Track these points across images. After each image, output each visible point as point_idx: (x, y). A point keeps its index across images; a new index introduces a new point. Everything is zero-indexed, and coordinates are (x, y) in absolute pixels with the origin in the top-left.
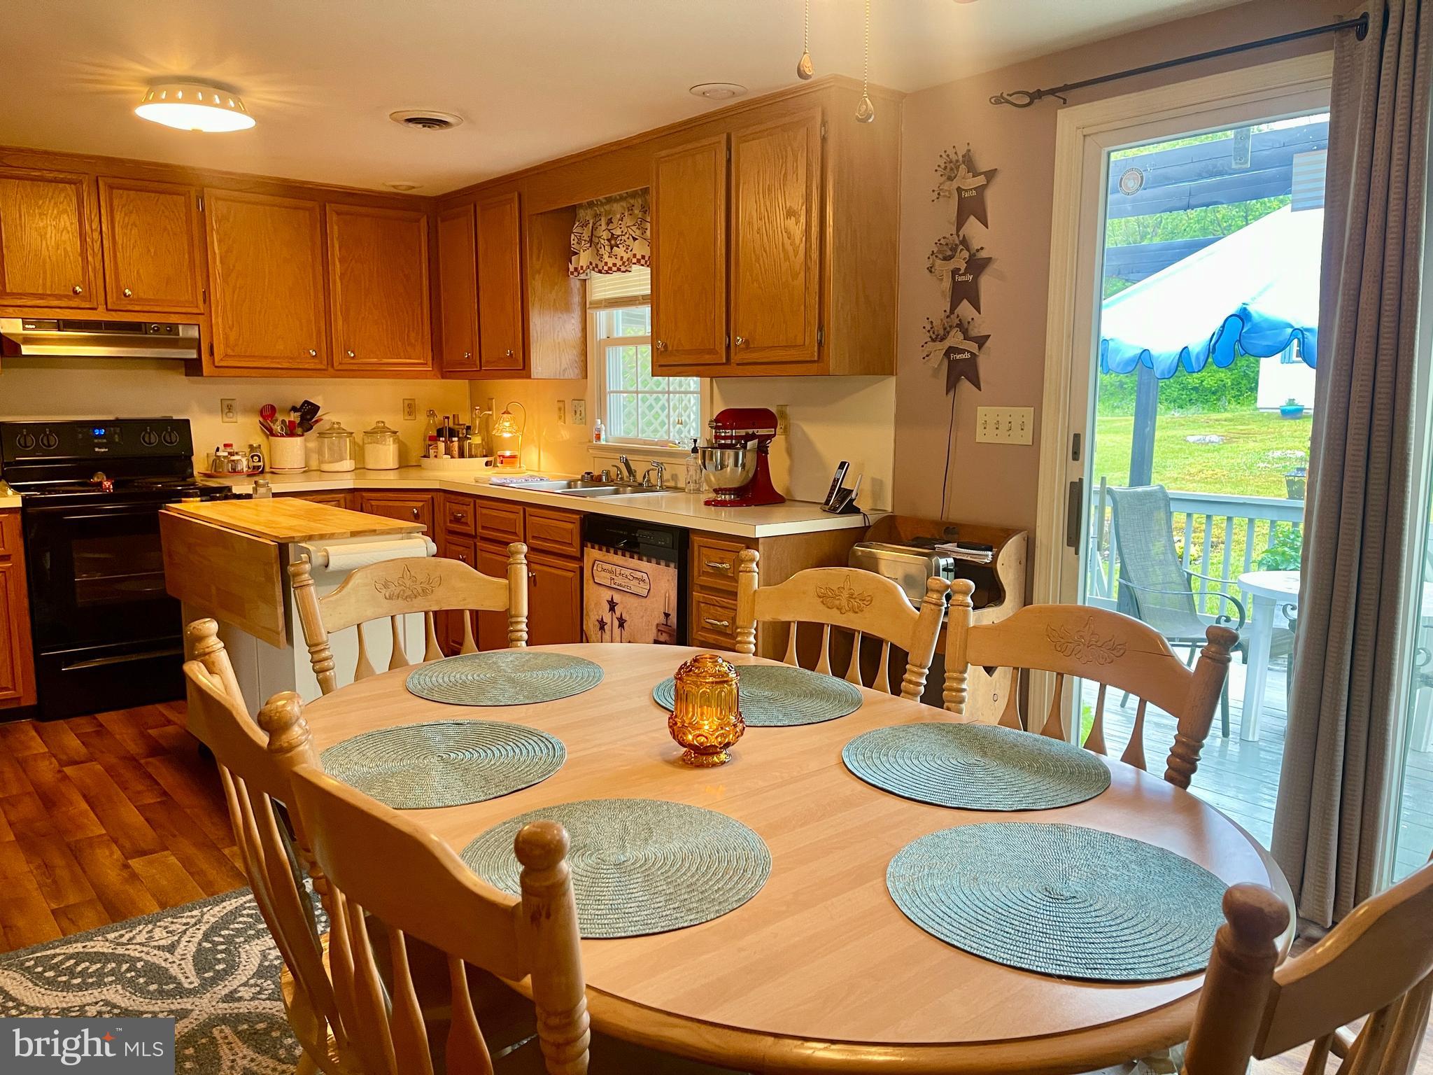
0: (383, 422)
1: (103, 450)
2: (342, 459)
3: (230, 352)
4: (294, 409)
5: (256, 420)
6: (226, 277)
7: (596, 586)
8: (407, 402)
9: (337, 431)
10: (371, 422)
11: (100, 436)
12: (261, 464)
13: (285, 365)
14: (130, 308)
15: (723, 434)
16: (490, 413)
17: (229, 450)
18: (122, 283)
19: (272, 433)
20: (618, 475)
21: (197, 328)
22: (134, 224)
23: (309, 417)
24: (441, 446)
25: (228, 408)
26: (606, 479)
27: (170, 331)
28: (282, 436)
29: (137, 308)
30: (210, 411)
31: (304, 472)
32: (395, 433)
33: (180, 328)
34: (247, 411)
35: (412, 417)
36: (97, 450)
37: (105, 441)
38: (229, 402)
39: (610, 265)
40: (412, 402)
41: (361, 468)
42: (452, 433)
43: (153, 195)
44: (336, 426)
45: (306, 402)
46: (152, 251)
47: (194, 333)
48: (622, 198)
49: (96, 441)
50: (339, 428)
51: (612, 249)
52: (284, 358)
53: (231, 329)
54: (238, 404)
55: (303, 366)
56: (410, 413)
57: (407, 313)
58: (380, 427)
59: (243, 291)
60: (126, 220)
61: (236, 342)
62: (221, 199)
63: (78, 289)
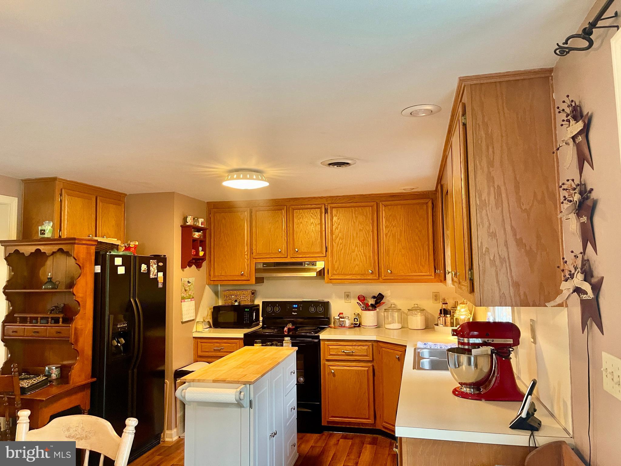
0: (417, 305)
1: (295, 314)
2: (393, 322)
3: (335, 273)
4: (374, 297)
5: (357, 302)
6: (334, 240)
8: (435, 294)
9: (393, 308)
10: (411, 305)
11: (295, 308)
12: (358, 322)
13: (359, 277)
14: (298, 256)
17: (341, 316)
18: (295, 247)
23: (379, 301)
25: (348, 296)
27: (314, 264)
29: (301, 256)
30: (340, 297)
31: (375, 328)
32: (423, 310)
33: (317, 263)
34: (353, 297)
36: (293, 313)
37: (297, 310)
38: (348, 294)
40: (438, 294)
42: (447, 312)
43: (308, 210)
44: (393, 306)
45: (379, 294)
46: (307, 232)
49: (293, 310)
52: (358, 274)
53: (336, 263)
54: (352, 295)
55: (369, 278)
56: (436, 300)
57: (420, 249)
58: (415, 307)
59: (342, 245)
60: (298, 222)
61: (338, 268)
62: (333, 208)
63: (280, 250)
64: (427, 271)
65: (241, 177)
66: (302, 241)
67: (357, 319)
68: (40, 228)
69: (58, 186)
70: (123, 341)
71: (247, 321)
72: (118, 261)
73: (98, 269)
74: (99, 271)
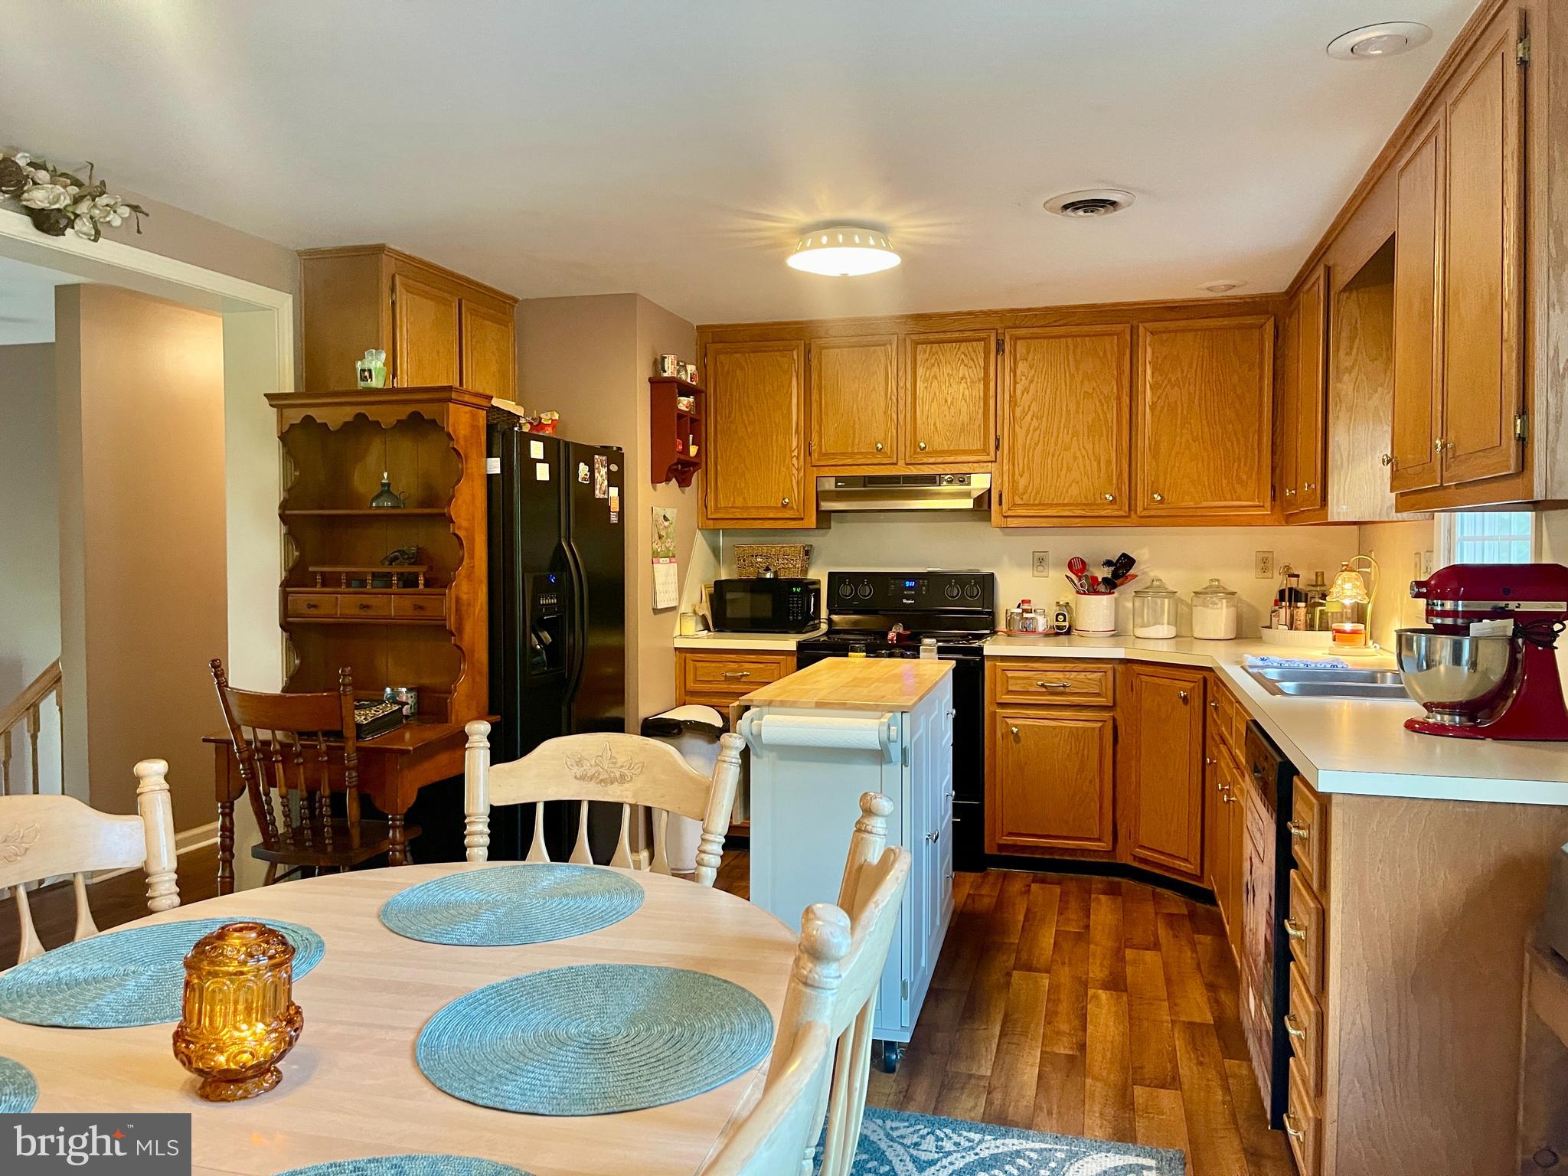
0: (1218, 580)
1: (909, 602)
2: (1157, 622)
3: (1018, 500)
4: (1108, 563)
5: (1064, 575)
7: (1246, 830)
8: (1261, 556)
9: (1156, 589)
10: (1203, 581)
11: (910, 588)
12: (1066, 624)
13: (1078, 512)
14: (925, 460)
17: (1026, 607)
18: (919, 438)
19: (1077, 590)
21: (988, 476)
22: (935, 377)
23: (1122, 572)
25: (1040, 561)
27: (963, 481)
29: (932, 460)
30: (1020, 565)
31: (1113, 635)
32: (1233, 594)
33: (971, 476)
34: (1056, 564)
35: (1264, 575)
36: (904, 601)
37: (913, 593)
38: (1043, 555)
40: (1269, 556)
41: (1183, 635)
42: (1299, 597)
43: (954, 344)
44: (1156, 583)
45: (1119, 554)
46: (950, 401)
49: (905, 593)
50: (1159, 587)
52: (1078, 505)
53: (1021, 476)
54: (1051, 557)
55: (1103, 513)
56: (1264, 570)
57: (1238, 443)
58: (1211, 586)
59: (1038, 432)
60: (928, 375)
61: (1026, 487)
63: (880, 446)
64: (1254, 496)
65: (841, 240)
66: (935, 424)
67: (1064, 616)
68: (359, 365)
69: (388, 266)
70: (546, 636)
71: (797, 616)
72: (537, 450)
73: (494, 466)
74: (497, 470)
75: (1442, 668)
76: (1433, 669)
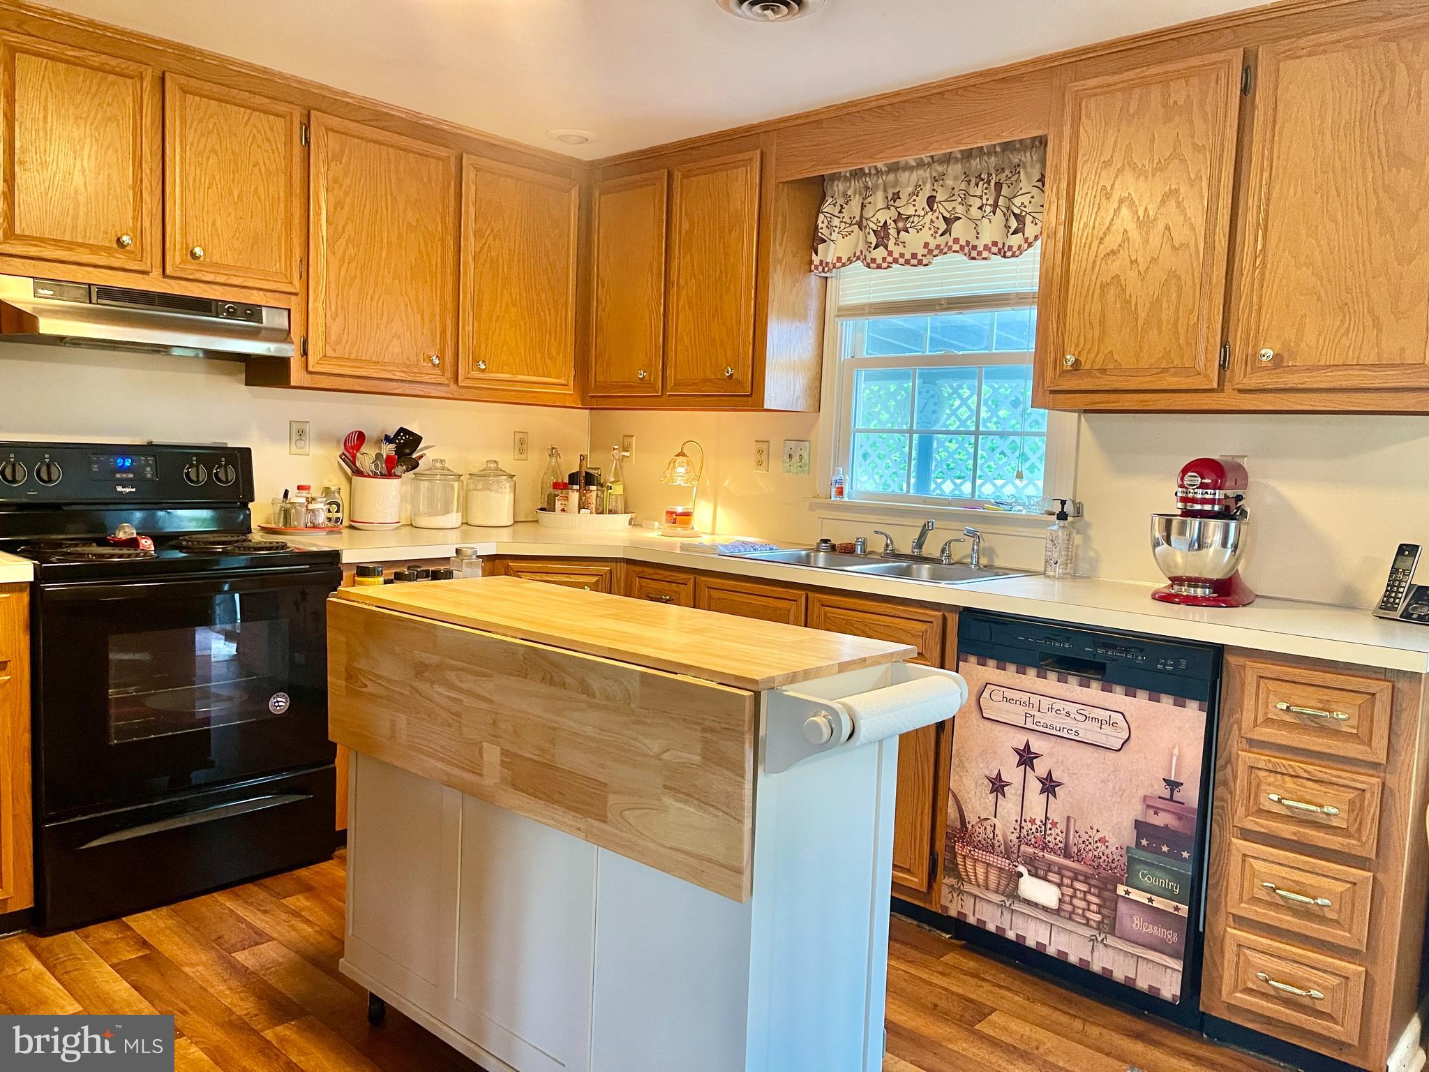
0: (495, 462)
1: (128, 490)
2: (447, 511)
3: (330, 353)
4: (388, 439)
5: (336, 452)
6: (332, 242)
7: (986, 722)
8: (518, 436)
9: (442, 471)
10: (479, 461)
11: (128, 470)
12: (340, 515)
13: (399, 375)
14: (199, 276)
15: (1199, 496)
16: (627, 454)
17: (304, 493)
18: (190, 239)
19: (358, 473)
20: (887, 545)
21: (286, 313)
22: (213, 150)
23: (407, 451)
24: (574, 496)
25: (299, 433)
26: (864, 551)
27: (251, 315)
28: (375, 476)
29: (209, 278)
31: (396, 528)
32: (512, 476)
33: (264, 311)
34: (323, 438)
35: (524, 457)
36: (119, 489)
37: (131, 476)
38: (301, 426)
39: (896, 255)
40: (526, 437)
42: (590, 479)
43: (242, 110)
44: (438, 465)
45: (402, 430)
46: (236, 194)
47: (281, 321)
48: (920, 164)
49: (118, 476)
50: (443, 469)
51: (898, 233)
52: (397, 365)
53: (334, 320)
54: (311, 430)
55: (424, 379)
56: (521, 451)
58: (489, 469)
59: (353, 265)
60: (201, 145)
61: (339, 338)
62: (333, 130)
63: (125, 239)
66: (214, 223)
75: (1212, 550)
76: (1204, 550)
